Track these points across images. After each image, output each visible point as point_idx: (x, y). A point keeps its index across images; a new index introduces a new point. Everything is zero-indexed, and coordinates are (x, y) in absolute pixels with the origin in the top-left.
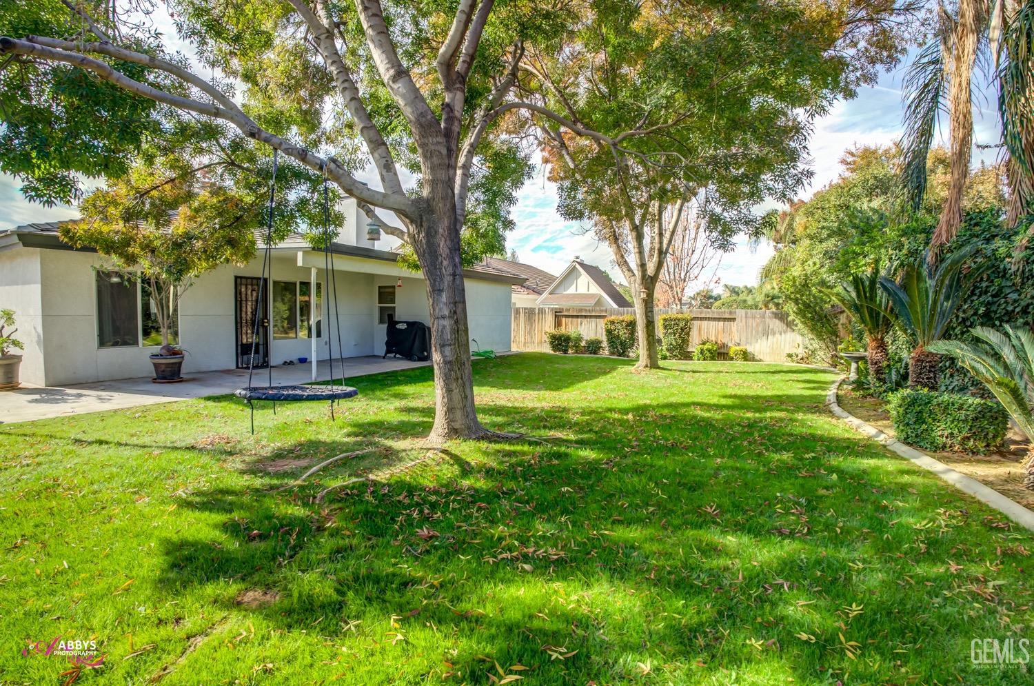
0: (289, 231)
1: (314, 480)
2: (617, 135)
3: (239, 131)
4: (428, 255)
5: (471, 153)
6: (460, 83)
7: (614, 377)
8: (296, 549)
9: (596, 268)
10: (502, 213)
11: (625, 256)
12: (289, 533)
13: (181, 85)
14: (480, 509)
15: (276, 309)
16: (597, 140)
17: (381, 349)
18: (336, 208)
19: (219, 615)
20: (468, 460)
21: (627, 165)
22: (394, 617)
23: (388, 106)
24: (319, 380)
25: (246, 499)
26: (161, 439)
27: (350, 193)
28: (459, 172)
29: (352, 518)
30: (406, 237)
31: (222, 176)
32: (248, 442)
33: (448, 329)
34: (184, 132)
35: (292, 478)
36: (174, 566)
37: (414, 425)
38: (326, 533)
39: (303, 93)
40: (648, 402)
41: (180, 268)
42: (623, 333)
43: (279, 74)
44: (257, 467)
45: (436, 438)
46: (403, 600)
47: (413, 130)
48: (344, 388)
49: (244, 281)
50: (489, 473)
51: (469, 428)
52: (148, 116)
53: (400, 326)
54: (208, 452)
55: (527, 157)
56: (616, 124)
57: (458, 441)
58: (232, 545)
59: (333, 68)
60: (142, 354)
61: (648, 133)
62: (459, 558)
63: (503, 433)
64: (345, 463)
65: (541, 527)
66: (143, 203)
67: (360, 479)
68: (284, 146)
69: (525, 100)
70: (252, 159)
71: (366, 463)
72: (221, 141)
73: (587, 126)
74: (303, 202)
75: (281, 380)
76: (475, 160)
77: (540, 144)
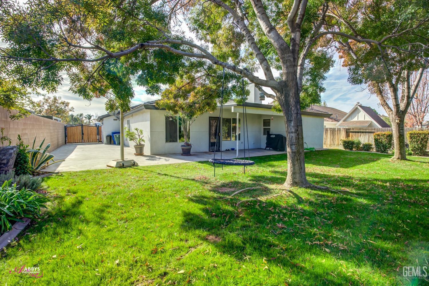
0: (229, 98)
1: (236, 197)
2: (381, 39)
3: (211, 62)
4: (285, 105)
5: (304, 59)
6: (298, 28)
7: (379, 163)
8: (229, 222)
9: (369, 108)
10: (320, 85)
11: (387, 101)
12: (226, 216)
13: (191, 49)
14: (305, 219)
15: (223, 129)
16: (369, 43)
17: (264, 145)
18: (247, 88)
19: (200, 242)
20: (301, 196)
21: (387, 54)
22: (264, 258)
23: (266, 44)
24: (239, 157)
25: (211, 201)
26: (184, 175)
27: (252, 81)
28: (299, 68)
29: (250, 214)
30: (275, 98)
31: (205, 80)
32: (212, 179)
33: (294, 138)
34: (193, 66)
35: (228, 195)
36: (186, 221)
37: (278, 179)
38: (240, 219)
39: (233, 44)
40: (399, 177)
41: (191, 115)
42: (384, 141)
43: (224, 38)
44: (215, 189)
45: (287, 185)
46: (269, 252)
47: (278, 52)
48: (249, 161)
49: (212, 118)
50: (311, 203)
51: (302, 182)
52: (181, 61)
53: (272, 136)
54: (199, 182)
55: (331, 57)
56: (380, 33)
57: (297, 187)
58: (206, 217)
59: (244, 32)
60: (178, 145)
61: (400, 35)
62: (295, 239)
63: (318, 186)
64: (248, 192)
65: (335, 233)
66: (180, 92)
67: (254, 199)
68: (227, 66)
69: (329, 30)
70: (215, 72)
71: (257, 193)
72: (204, 67)
73: (363, 37)
74: (234, 87)
75: (225, 157)
76: (306, 61)
77: (338, 49)
